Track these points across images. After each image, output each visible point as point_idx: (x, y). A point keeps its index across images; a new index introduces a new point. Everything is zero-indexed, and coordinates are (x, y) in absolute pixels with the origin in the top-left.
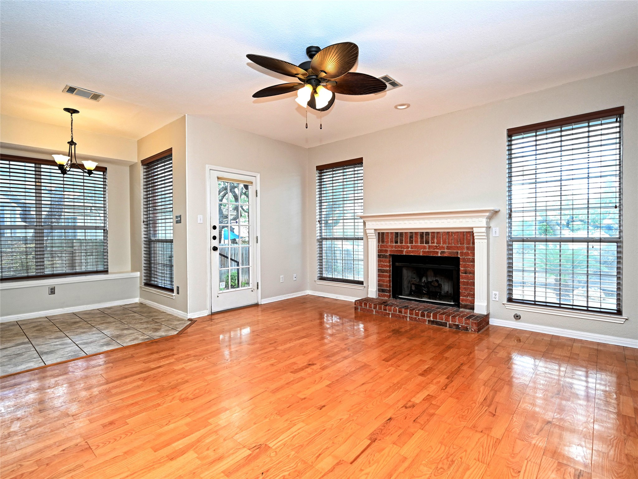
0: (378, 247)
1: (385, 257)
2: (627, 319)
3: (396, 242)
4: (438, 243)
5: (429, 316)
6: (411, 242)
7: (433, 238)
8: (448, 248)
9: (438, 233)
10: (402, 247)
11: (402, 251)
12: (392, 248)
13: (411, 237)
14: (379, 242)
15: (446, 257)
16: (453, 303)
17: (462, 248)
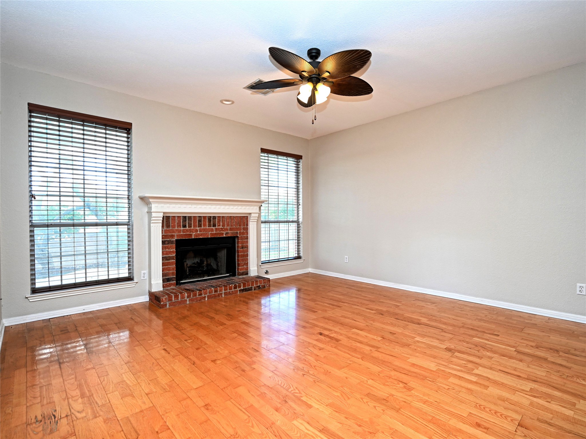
0: (162, 233)
1: (170, 242)
2: (304, 260)
3: (184, 226)
4: (223, 226)
5: (240, 287)
6: (200, 226)
7: (219, 222)
8: (231, 229)
9: (223, 217)
10: (191, 231)
11: (191, 235)
12: (180, 232)
13: (200, 221)
14: (163, 227)
15: (229, 237)
16: (228, 275)
17: (240, 229)
